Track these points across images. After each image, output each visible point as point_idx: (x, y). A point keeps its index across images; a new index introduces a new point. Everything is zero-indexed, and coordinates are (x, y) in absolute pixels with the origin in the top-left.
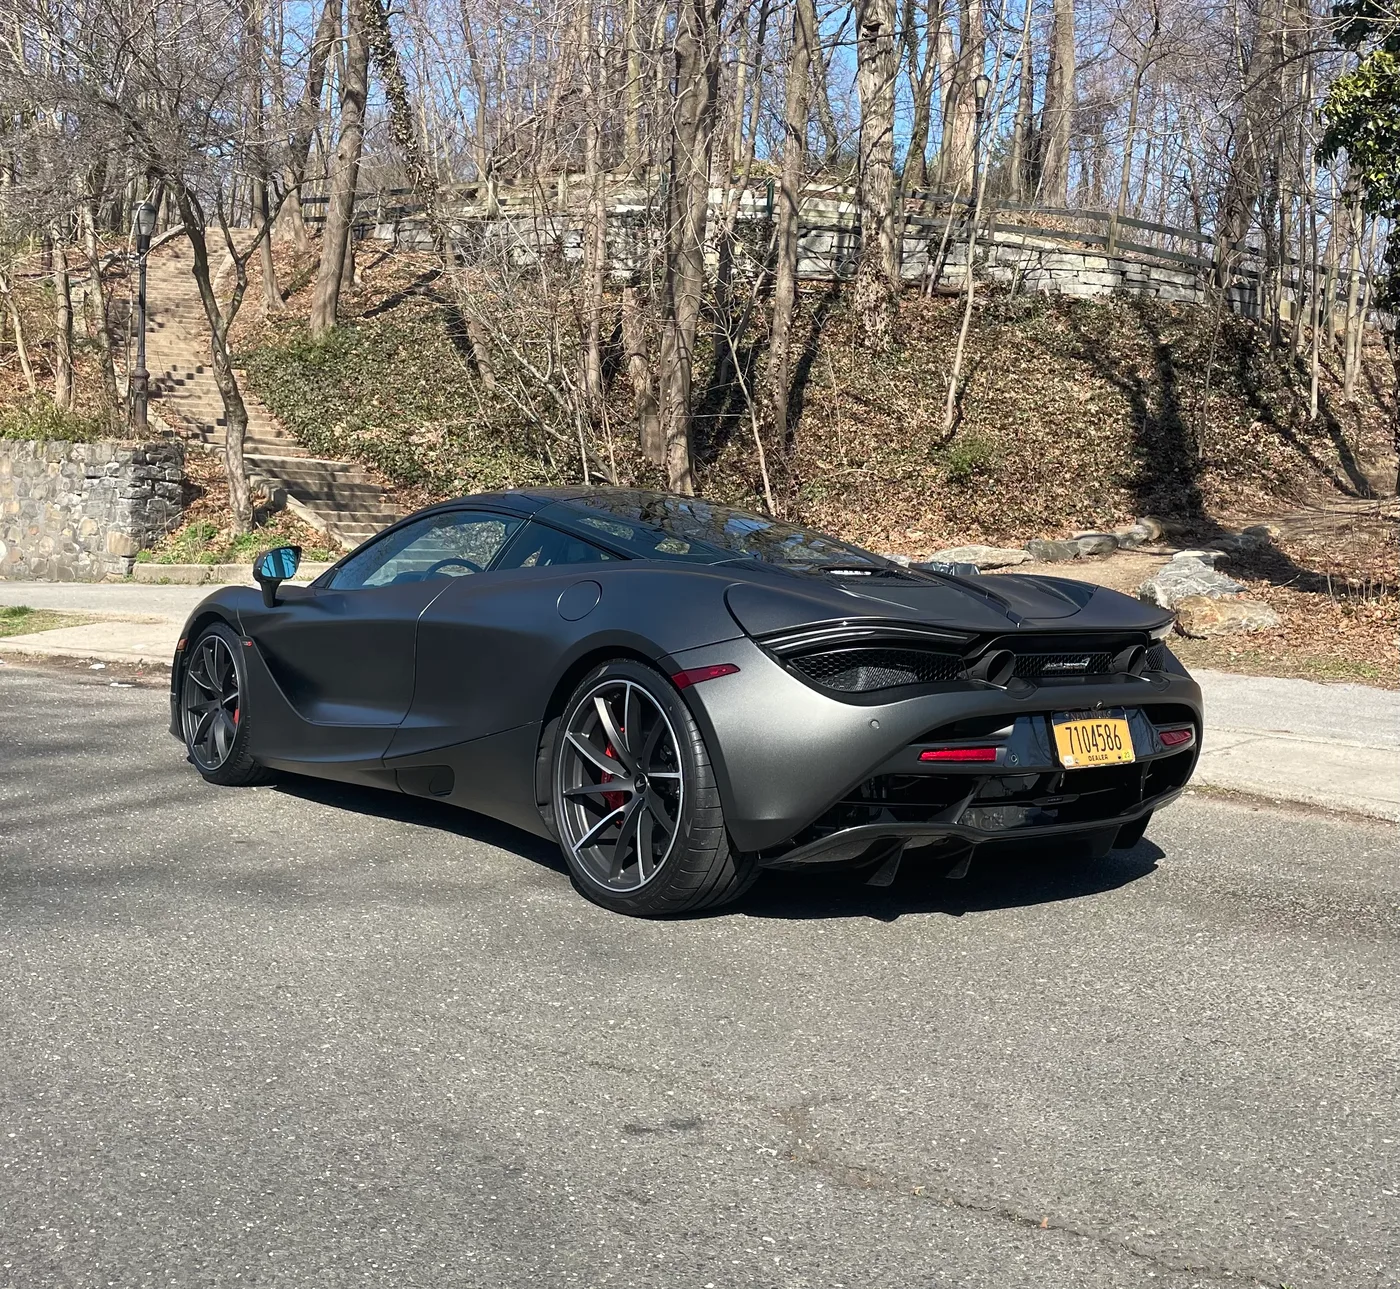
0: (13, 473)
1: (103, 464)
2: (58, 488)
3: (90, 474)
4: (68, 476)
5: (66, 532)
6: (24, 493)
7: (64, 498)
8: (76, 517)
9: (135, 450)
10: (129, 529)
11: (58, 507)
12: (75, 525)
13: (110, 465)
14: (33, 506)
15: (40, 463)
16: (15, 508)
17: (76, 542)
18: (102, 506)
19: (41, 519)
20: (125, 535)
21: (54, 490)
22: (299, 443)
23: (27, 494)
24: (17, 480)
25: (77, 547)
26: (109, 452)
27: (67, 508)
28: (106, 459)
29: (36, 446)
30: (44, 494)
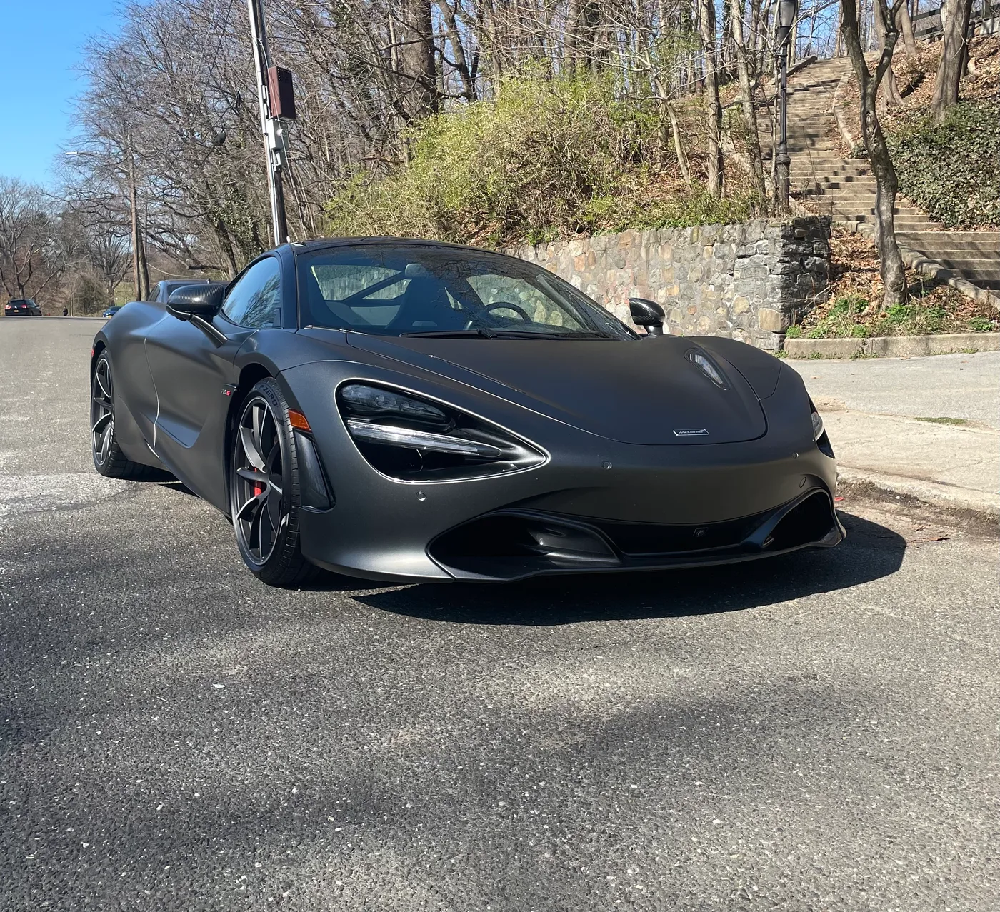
0: (674, 259)
1: (753, 242)
2: (712, 269)
3: (741, 253)
4: (721, 257)
5: (720, 310)
6: (682, 278)
7: (717, 278)
8: (729, 295)
9: (784, 225)
10: (779, 305)
11: (712, 287)
12: (728, 304)
13: (760, 242)
14: (691, 288)
15: (695, 248)
16: (676, 291)
17: (730, 319)
18: (753, 283)
19: (698, 300)
20: (775, 311)
21: (709, 271)
22: (931, 218)
23: (685, 277)
24: (677, 265)
25: (731, 325)
26: (758, 230)
27: (721, 288)
28: (756, 236)
29: (692, 233)
30: (699, 275)
